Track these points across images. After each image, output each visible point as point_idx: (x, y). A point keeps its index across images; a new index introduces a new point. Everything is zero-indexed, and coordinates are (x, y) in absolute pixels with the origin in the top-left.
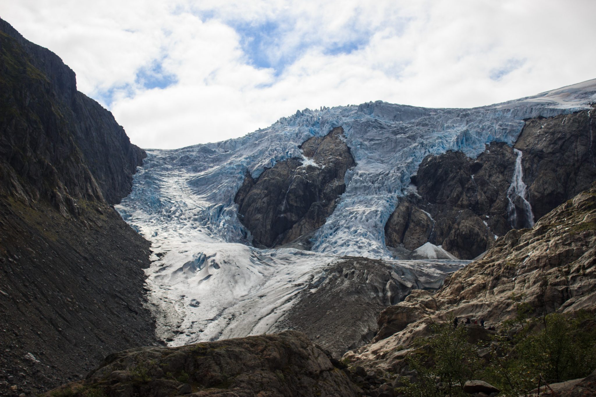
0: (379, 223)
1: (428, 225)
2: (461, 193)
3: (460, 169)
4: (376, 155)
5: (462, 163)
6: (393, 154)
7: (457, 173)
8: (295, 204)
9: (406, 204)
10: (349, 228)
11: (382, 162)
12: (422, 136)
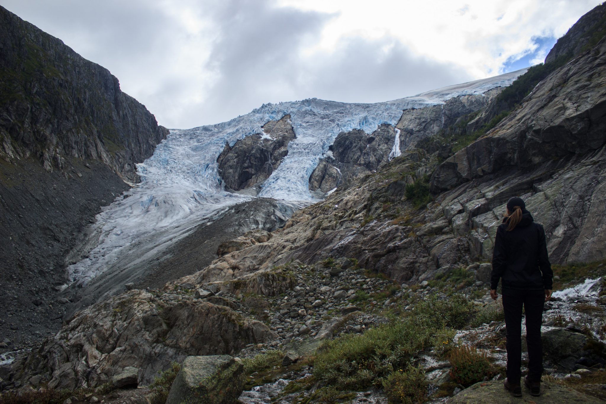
0: (305, 175)
1: (337, 177)
2: (360, 156)
3: (360, 140)
4: (310, 132)
5: (362, 137)
6: (320, 131)
7: (358, 143)
8: (255, 163)
9: (324, 163)
10: (285, 178)
11: (313, 136)
12: (339, 120)
